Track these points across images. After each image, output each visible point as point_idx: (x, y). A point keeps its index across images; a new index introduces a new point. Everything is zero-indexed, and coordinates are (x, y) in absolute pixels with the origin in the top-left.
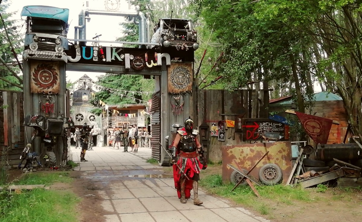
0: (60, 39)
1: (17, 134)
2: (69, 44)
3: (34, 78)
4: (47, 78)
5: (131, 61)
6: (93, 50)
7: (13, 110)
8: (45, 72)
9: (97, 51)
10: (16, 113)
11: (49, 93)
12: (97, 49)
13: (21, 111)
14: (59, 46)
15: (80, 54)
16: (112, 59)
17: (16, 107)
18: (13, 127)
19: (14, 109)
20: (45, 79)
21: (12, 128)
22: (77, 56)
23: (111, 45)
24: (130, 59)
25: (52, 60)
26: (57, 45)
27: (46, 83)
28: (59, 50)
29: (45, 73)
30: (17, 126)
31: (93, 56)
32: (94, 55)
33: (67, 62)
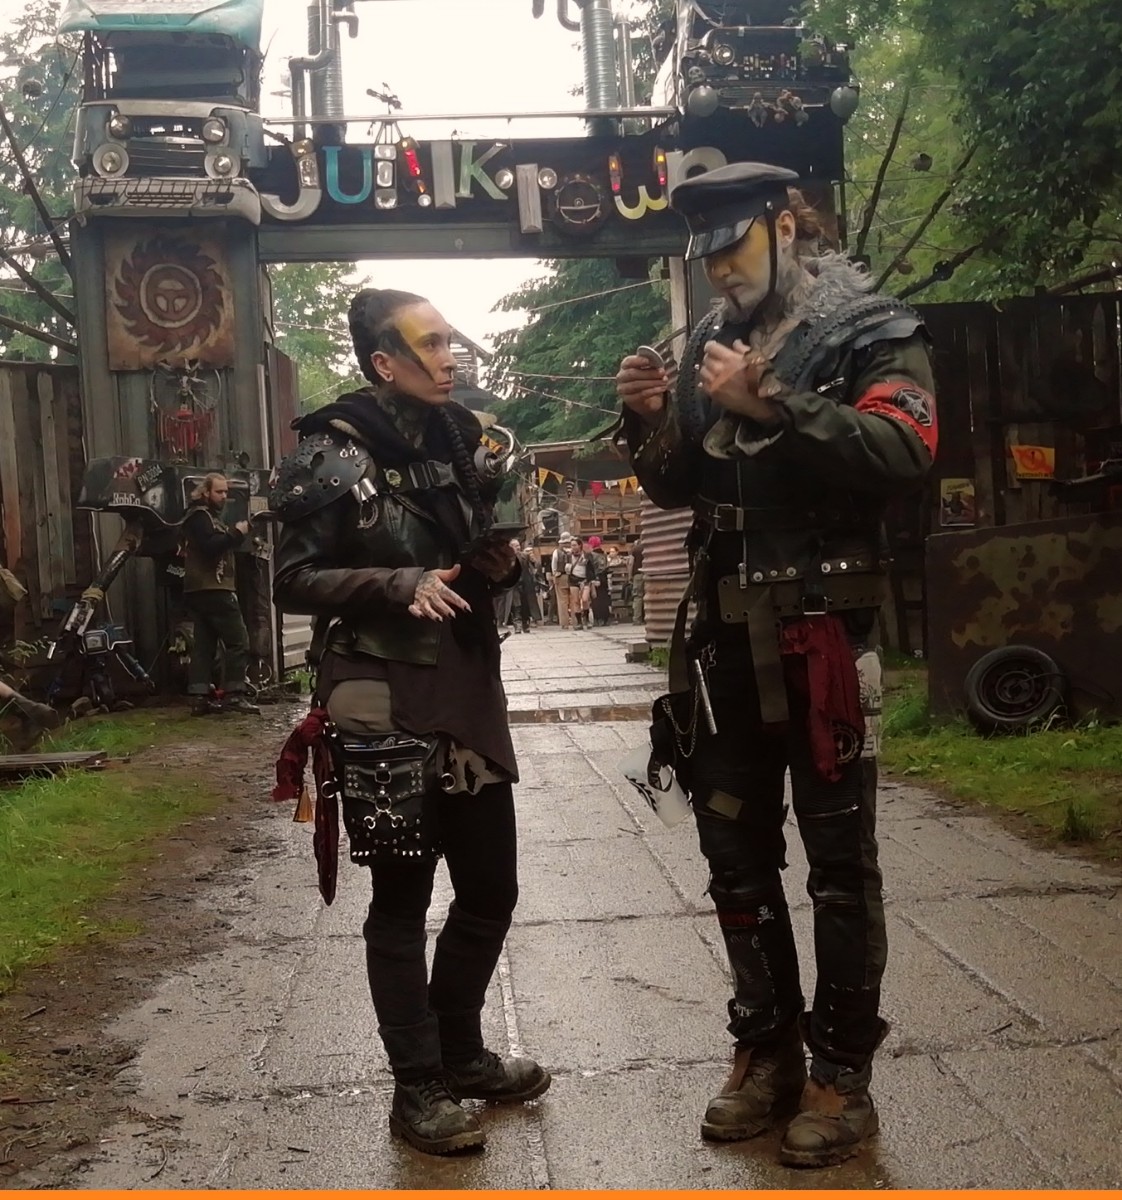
0: (224, 118)
1: (61, 550)
2: (269, 141)
3: (120, 302)
4: (177, 301)
5: (545, 194)
6: (375, 161)
7: (39, 446)
8: (167, 274)
9: (392, 161)
10: (51, 460)
11: (188, 367)
12: (389, 153)
13: (72, 449)
14: (220, 152)
15: (316, 184)
16: (458, 195)
17: (50, 438)
18: (44, 520)
19: (44, 442)
20: (170, 303)
21: (38, 527)
22: (302, 191)
23: (455, 132)
24: (541, 189)
25: (194, 215)
26: (209, 148)
27: (174, 321)
28: (221, 170)
29: (168, 277)
30: (59, 516)
31: (376, 187)
32: (379, 182)
33: (258, 220)
